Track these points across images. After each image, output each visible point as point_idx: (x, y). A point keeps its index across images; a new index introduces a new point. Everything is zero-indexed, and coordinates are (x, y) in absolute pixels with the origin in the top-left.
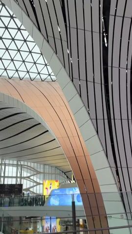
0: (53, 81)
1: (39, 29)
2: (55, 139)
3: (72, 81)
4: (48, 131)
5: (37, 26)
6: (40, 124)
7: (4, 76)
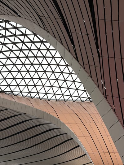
0: (82, 102)
1: (77, 60)
2: (85, 154)
3: (106, 98)
4: (79, 146)
5: (76, 58)
6: (72, 139)
7: (44, 99)
